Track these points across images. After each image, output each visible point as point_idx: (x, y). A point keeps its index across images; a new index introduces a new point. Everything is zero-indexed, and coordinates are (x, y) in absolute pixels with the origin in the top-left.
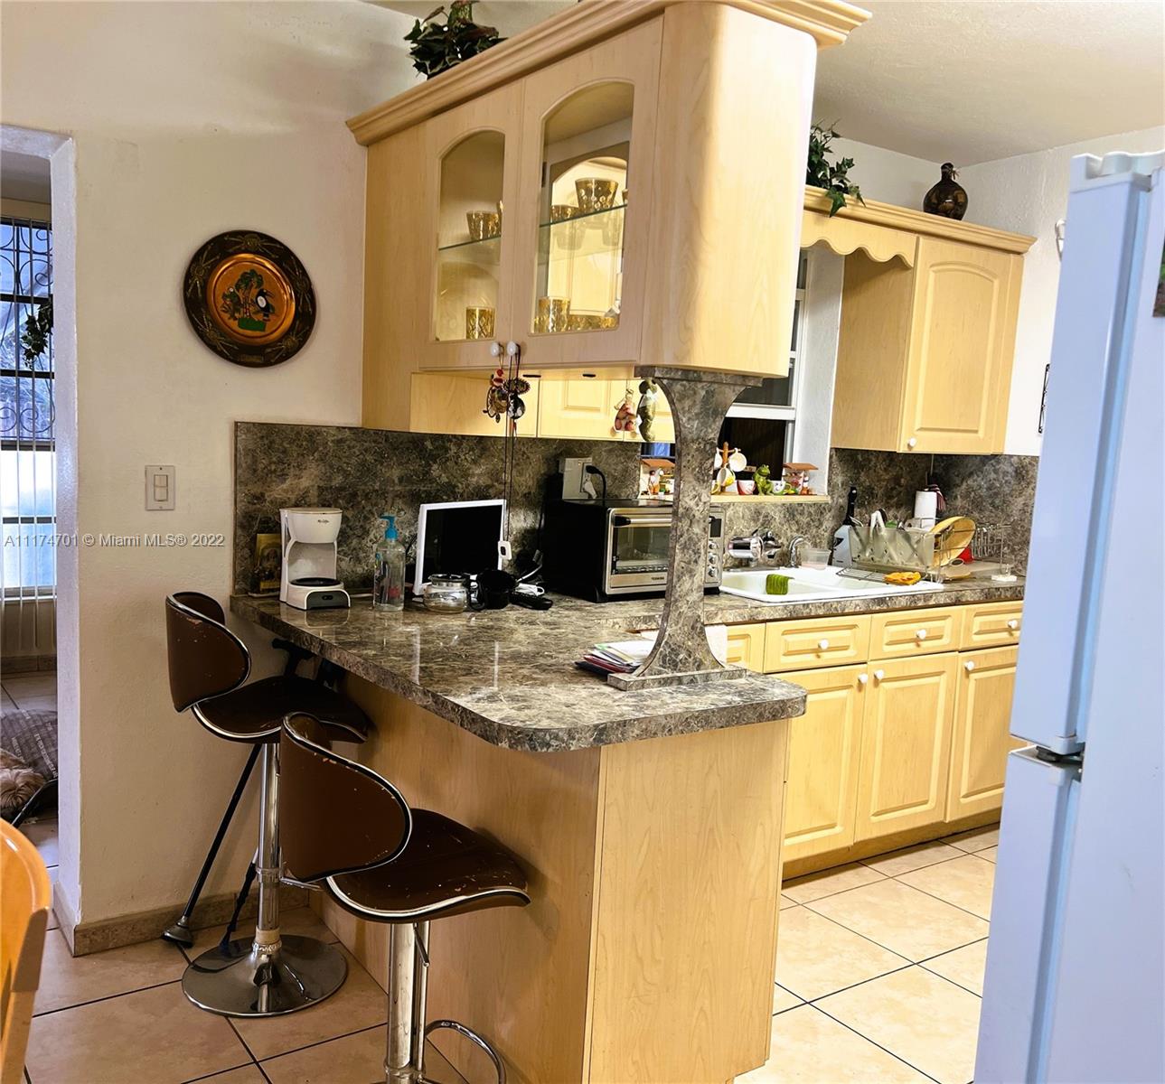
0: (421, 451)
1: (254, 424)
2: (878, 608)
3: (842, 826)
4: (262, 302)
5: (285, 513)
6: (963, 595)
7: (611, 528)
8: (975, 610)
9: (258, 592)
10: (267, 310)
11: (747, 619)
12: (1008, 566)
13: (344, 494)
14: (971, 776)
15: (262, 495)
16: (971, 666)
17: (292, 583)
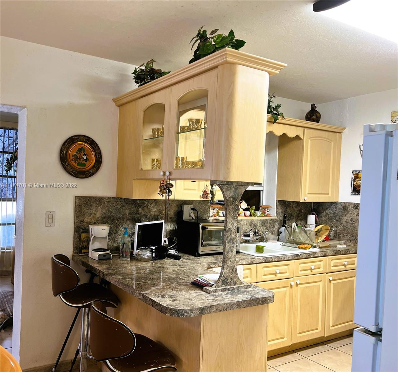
0: (136, 204)
1: (81, 197)
2: (296, 258)
3: (287, 338)
4: (85, 157)
5: (91, 227)
6: (327, 253)
7: (201, 230)
8: (332, 258)
9: (81, 253)
10: (86, 160)
11: (250, 263)
12: (343, 242)
13: (110, 219)
14: (333, 319)
15: (84, 220)
16: (331, 278)
17: (93, 251)
